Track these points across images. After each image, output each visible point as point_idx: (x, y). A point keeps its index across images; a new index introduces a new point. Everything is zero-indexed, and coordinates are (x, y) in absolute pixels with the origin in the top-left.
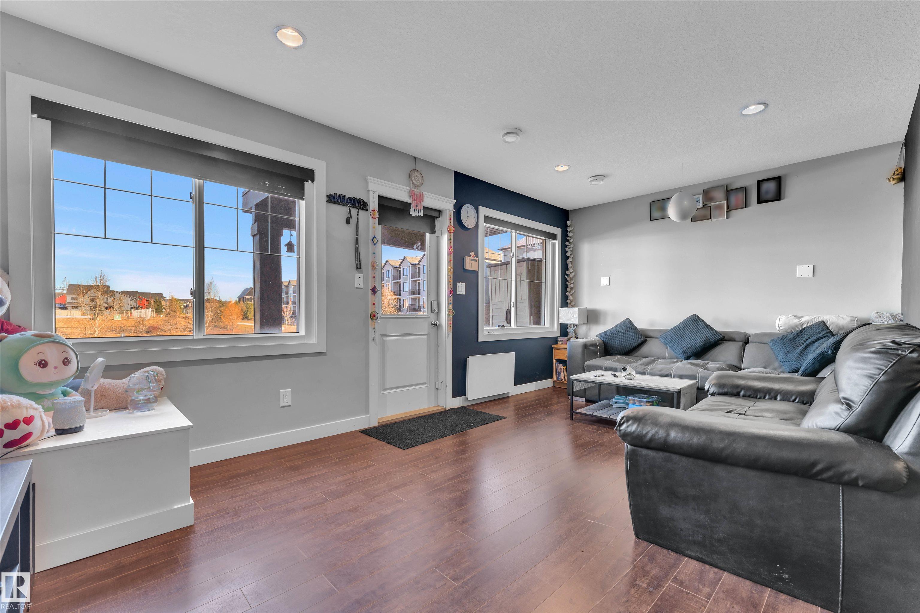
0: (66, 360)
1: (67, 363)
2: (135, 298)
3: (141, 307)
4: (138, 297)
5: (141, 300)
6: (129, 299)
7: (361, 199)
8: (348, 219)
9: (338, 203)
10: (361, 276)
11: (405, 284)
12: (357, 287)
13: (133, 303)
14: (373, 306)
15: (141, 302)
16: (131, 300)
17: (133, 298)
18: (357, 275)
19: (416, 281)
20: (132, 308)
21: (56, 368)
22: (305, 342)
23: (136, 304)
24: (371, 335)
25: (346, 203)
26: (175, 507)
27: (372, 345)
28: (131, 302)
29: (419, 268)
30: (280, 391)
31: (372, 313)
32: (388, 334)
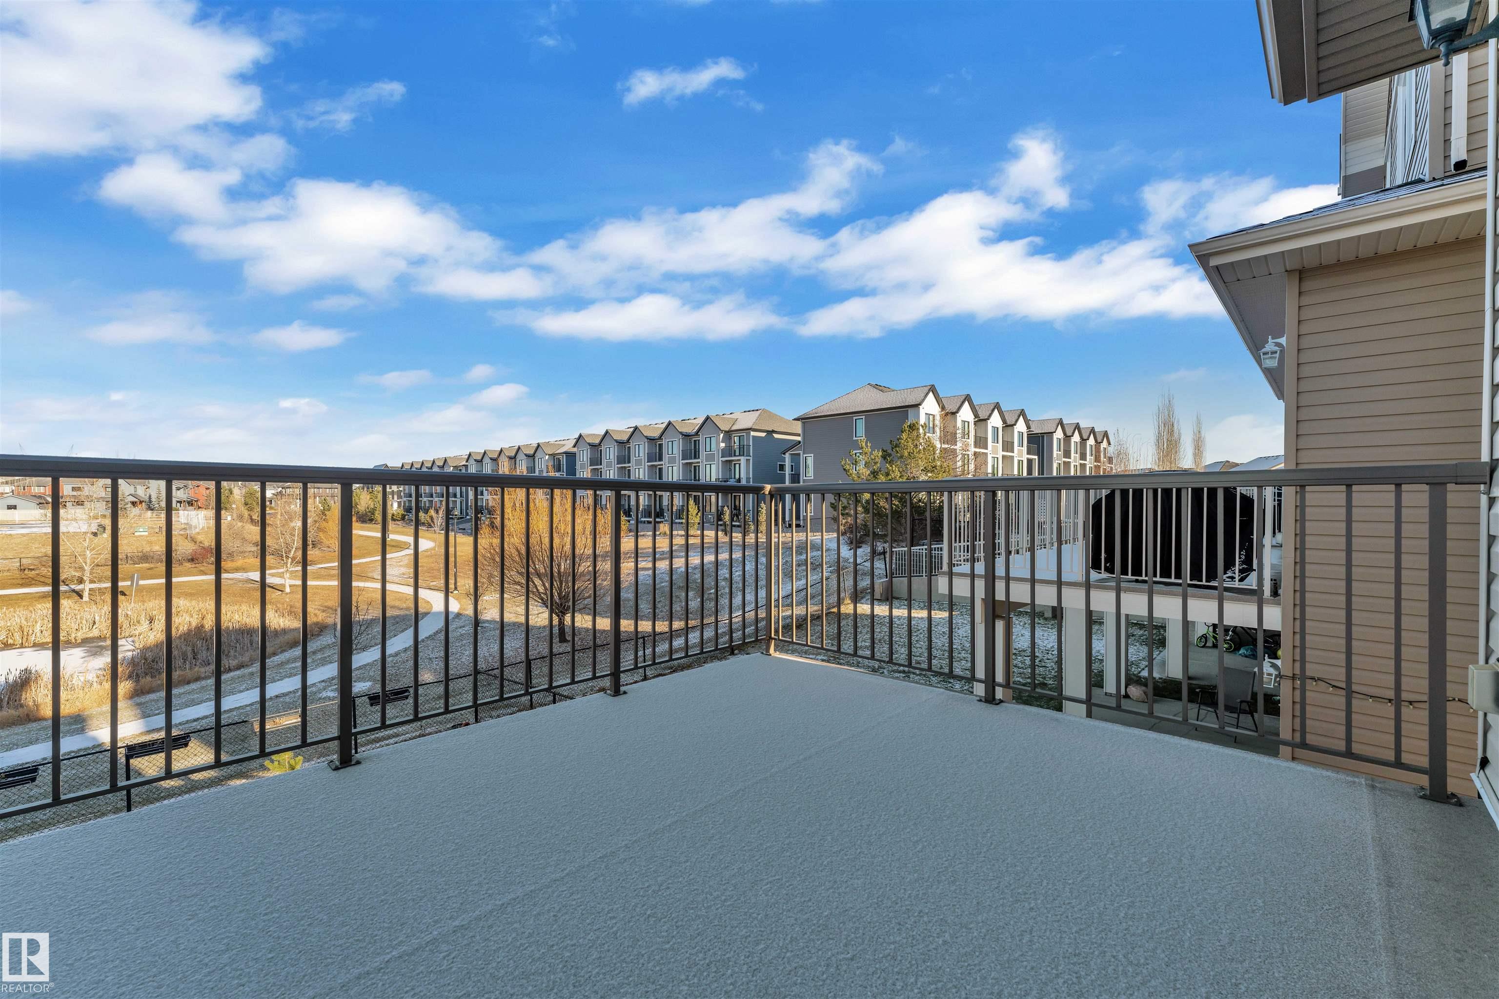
11: (637, 470)
19: (656, 466)
29: (661, 445)
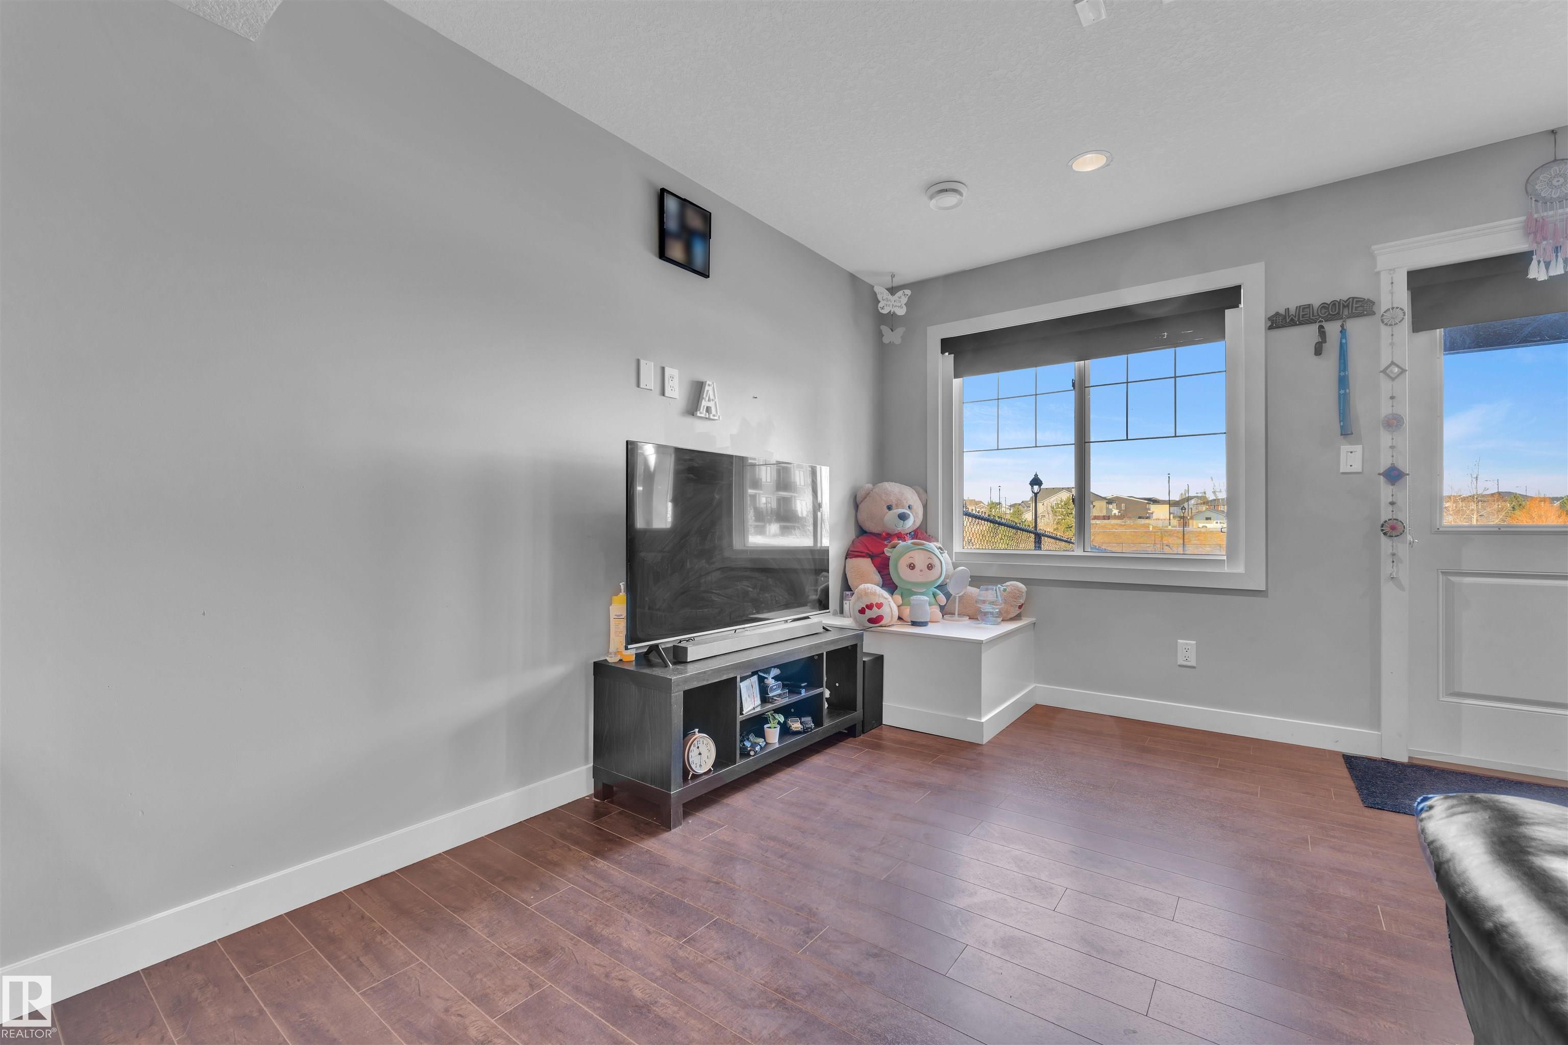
0: (930, 566)
1: (931, 568)
7: (1353, 298)
8: (1317, 346)
9: (1292, 324)
10: (1358, 448)
12: (1343, 471)
14: (1390, 508)
18: (1345, 448)
21: (921, 571)
22: (1226, 569)
24: (1387, 569)
25: (1313, 318)
26: (968, 719)
27: (1387, 589)
30: (1177, 641)
31: (1385, 522)
32: (1465, 567)
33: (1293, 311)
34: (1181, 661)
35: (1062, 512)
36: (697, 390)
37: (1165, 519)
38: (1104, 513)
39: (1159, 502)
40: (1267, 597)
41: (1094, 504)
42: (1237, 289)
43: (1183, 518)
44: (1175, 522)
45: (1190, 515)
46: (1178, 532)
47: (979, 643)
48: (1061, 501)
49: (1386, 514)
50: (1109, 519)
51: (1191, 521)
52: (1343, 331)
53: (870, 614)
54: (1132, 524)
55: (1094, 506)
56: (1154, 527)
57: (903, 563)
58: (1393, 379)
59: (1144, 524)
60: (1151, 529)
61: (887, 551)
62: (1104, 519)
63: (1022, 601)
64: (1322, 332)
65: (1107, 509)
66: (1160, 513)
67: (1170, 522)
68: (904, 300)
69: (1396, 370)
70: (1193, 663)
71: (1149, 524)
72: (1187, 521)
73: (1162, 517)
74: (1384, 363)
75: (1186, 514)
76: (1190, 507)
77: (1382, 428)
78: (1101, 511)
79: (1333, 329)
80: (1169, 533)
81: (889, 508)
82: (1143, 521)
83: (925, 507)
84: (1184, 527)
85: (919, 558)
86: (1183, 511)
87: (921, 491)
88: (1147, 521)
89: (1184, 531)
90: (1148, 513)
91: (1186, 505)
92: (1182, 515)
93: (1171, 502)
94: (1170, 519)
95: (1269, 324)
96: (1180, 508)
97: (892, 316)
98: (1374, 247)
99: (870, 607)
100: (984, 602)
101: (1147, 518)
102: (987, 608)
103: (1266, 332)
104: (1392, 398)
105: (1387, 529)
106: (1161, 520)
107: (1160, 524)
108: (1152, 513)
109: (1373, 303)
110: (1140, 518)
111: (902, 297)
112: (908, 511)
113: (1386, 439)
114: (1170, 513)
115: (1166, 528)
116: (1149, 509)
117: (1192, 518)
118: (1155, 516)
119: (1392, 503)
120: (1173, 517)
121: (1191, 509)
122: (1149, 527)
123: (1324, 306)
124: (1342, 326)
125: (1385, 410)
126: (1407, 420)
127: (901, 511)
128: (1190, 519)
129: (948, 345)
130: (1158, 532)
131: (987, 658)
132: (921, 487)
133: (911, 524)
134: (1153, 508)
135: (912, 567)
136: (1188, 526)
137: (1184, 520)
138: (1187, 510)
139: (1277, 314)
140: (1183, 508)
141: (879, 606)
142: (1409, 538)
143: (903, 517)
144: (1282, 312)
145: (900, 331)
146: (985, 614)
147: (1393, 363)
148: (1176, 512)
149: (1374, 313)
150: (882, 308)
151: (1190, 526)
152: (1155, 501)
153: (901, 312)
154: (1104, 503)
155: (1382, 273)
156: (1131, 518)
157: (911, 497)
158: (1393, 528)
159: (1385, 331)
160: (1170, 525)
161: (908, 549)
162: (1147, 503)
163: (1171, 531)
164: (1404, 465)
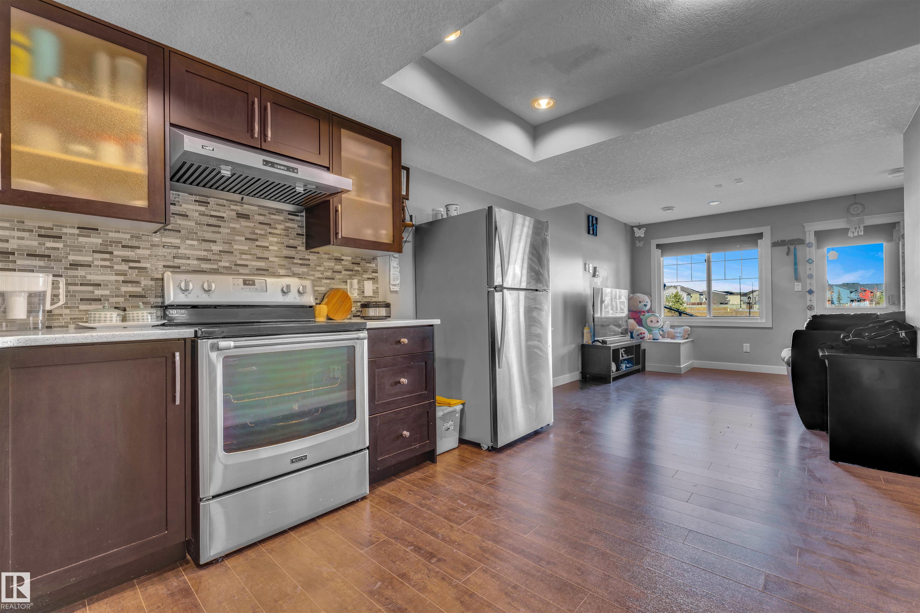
0: (657, 321)
2: (856, 290)
3: (863, 300)
4: (859, 289)
5: (864, 292)
6: (849, 292)
7: (798, 238)
8: (787, 252)
9: (779, 245)
12: (797, 290)
13: (853, 296)
15: (864, 294)
16: (851, 293)
17: (854, 290)
18: (796, 284)
20: (852, 301)
21: (654, 323)
23: (857, 296)
25: (786, 244)
26: (676, 367)
28: (852, 294)
30: (744, 345)
31: (808, 306)
33: (780, 242)
34: (744, 351)
35: (673, 300)
36: (595, 269)
37: (737, 305)
38: (698, 301)
39: (733, 294)
40: (772, 329)
41: (691, 295)
42: (762, 233)
43: (749, 303)
44: (744, 306)
45: (754, 301)
46: (746, 312)
47: (680, 343)
48: (672, 294)
49: (809, 303)
50: (701, 305)
51: (754, 305)
52: (795, 249)
53: (641, 336)
54: (716, 307)
55: (691, 297)
56: (730, 309)
57: (648, 321)
58: (810, 264)
59: (724, 308)
60: (729, 310)
61: (641, 317)
62: (698, 305)
63: (689, 333)
64: (789, 249)
65: (700, 298)
66: (734, 301)
67: (741, 306)
68: (644, 232)
69: (811, 261)
70: (749, 351)
71: (727, 308)
72: (752, 305)
73: (736, 303)
74: (808, 259)
75: (751, 301)
76: (754, 296)
77: (807, 279)
78: (696, 300)
79: (792, 247)
80: (740, 313)
81: (640, 302)
82: (723, 306)
83: (651, 301)
84: (750, 309)
85: (654, 319)
86: (749, 299)
87: (649, 296)
88: (726, 306)
89: (750, 312)
90: (726, 301)
91: (751, 296)
92: (749, 302)
93: (741, 294)
94: (741, 305)
95: (772, 245)
96: (748, 297)
97: (639, 237)
98: (804, 224)
99: (641, 334)
100: (677, 333)
101: (726, 304)
102: (678, 335)
103: (771, 248)
104: (810, 269)
105: (809, 308)
106: (735, 305)
107: (734, 307)
108: (729, 301)
109: (804, 240)
110: (721, 304)
111: (643, 230)
112: (647, 304)
113: (808, 281)
114: (741, 301)
115: (738, 310)
116: (727, 298)
117: (755, 303)
118: (731, 303)
119: (810, 300)
120: (743, 303)
121: (755, 298)
122: (727, 309)
123: (789, 240)
124: (795, 247)
125: (808, 272)
126: (814, 276)
127: (644, 303)
128: (754, 304)
129: (658, 246)
130: (733, 312)
131: (682, 348)
132: (649, 295)
133: (648, 307)
134: (729, 297)
135: (652, 322)
136: (753, 308)
137: (750, 305)
138: (752, 299)
139: (775, 242)
140: (749, 298)
141: (644, 333)
142: (816, 310)
143: (645, 305)
144: (776, 241)
145: (642, 243)
146: (677, 336)
147: (810, 259)
148: (744, 300)
149: (804, 244)
150: (636, 235)
151: (754, 309)
152: (731, 294)
153: (643, 236)
154: (698, 295)
155: (807, 232)
156: (715, 304)
157: (646, 298)
158: (811, 308)
159: (808, 249)
160: (741, 308)
161: (650, 316)
162: (726, 294)
163: (742, 311)
164: (814, 289)
